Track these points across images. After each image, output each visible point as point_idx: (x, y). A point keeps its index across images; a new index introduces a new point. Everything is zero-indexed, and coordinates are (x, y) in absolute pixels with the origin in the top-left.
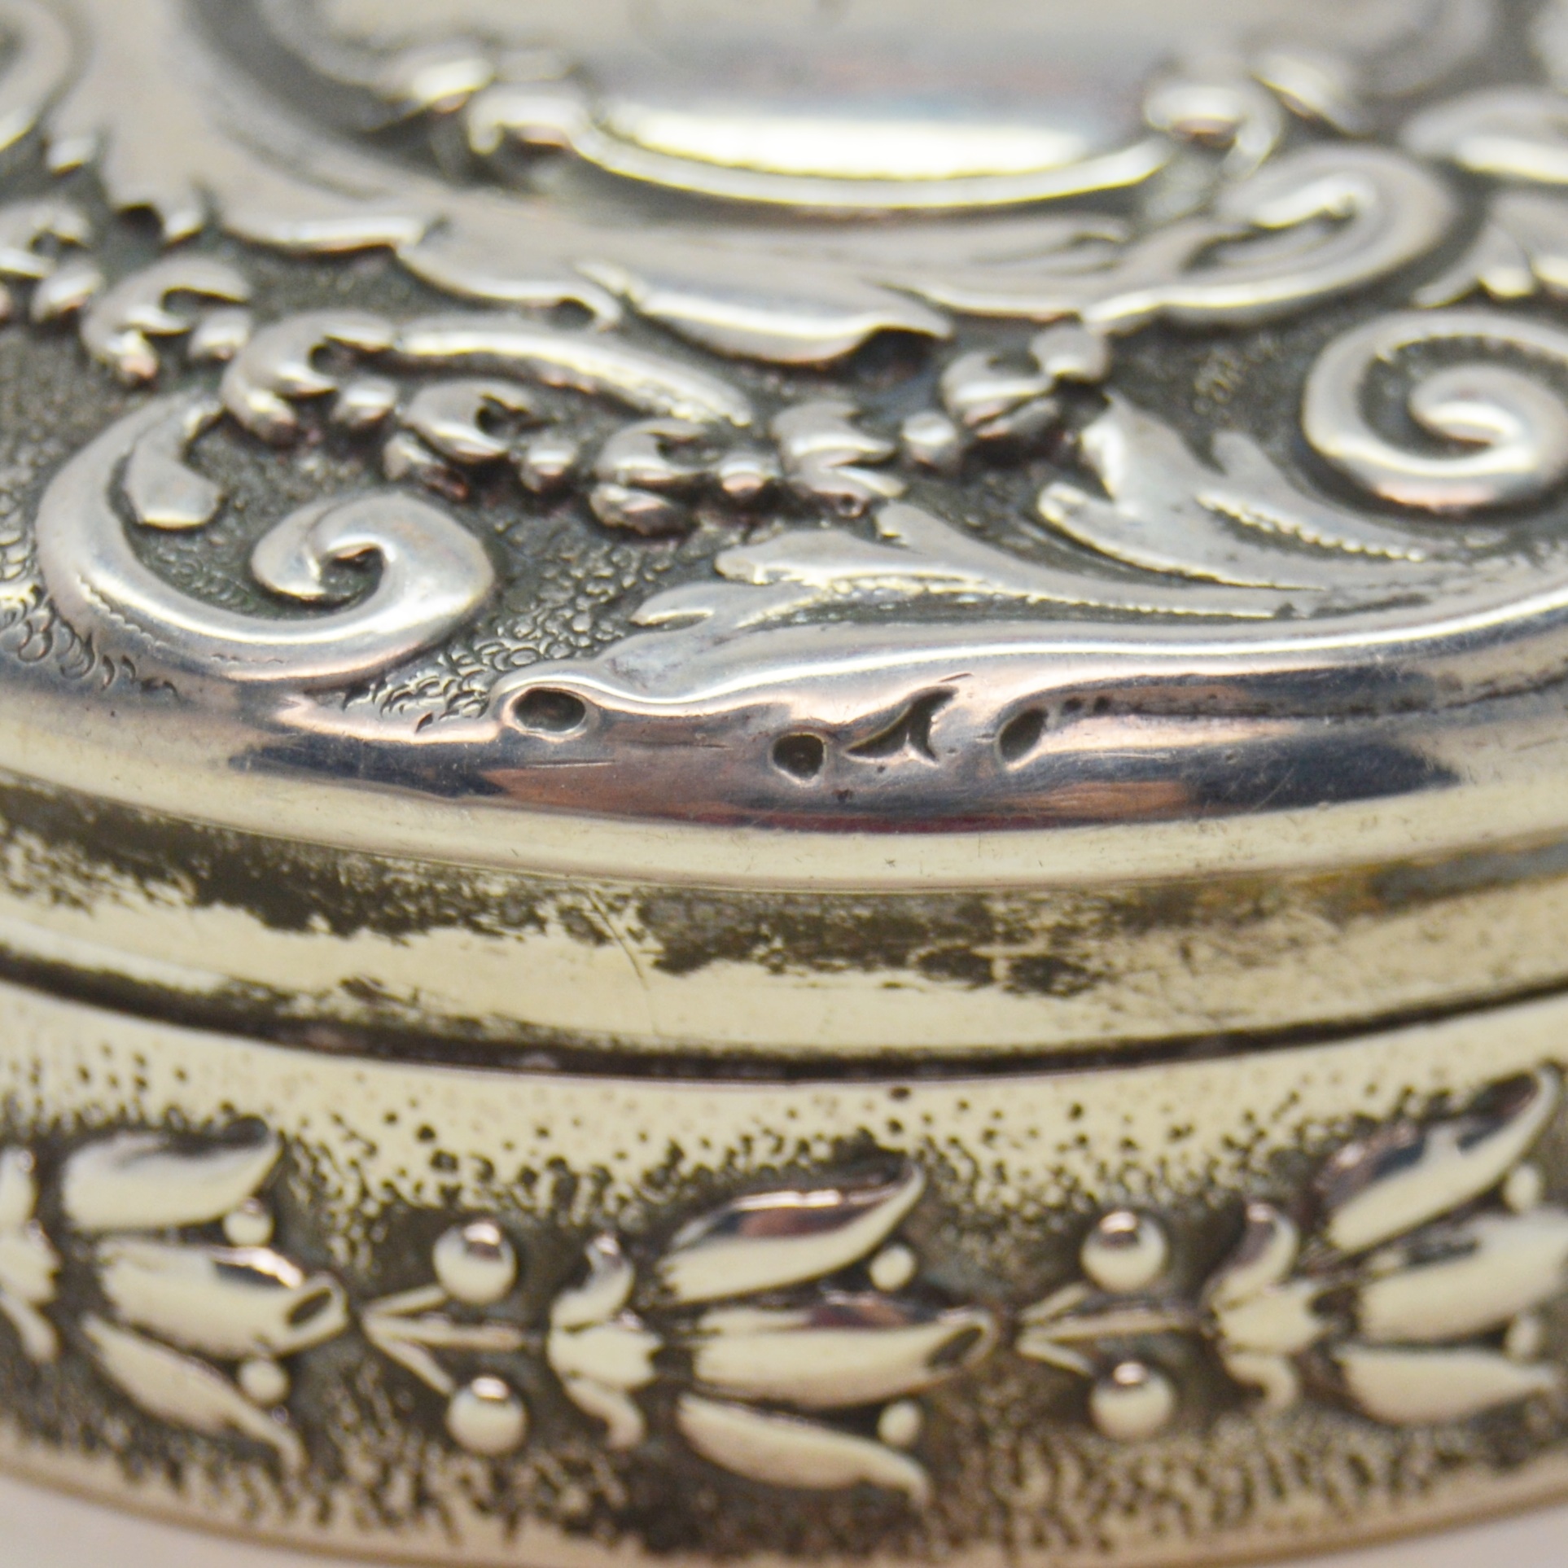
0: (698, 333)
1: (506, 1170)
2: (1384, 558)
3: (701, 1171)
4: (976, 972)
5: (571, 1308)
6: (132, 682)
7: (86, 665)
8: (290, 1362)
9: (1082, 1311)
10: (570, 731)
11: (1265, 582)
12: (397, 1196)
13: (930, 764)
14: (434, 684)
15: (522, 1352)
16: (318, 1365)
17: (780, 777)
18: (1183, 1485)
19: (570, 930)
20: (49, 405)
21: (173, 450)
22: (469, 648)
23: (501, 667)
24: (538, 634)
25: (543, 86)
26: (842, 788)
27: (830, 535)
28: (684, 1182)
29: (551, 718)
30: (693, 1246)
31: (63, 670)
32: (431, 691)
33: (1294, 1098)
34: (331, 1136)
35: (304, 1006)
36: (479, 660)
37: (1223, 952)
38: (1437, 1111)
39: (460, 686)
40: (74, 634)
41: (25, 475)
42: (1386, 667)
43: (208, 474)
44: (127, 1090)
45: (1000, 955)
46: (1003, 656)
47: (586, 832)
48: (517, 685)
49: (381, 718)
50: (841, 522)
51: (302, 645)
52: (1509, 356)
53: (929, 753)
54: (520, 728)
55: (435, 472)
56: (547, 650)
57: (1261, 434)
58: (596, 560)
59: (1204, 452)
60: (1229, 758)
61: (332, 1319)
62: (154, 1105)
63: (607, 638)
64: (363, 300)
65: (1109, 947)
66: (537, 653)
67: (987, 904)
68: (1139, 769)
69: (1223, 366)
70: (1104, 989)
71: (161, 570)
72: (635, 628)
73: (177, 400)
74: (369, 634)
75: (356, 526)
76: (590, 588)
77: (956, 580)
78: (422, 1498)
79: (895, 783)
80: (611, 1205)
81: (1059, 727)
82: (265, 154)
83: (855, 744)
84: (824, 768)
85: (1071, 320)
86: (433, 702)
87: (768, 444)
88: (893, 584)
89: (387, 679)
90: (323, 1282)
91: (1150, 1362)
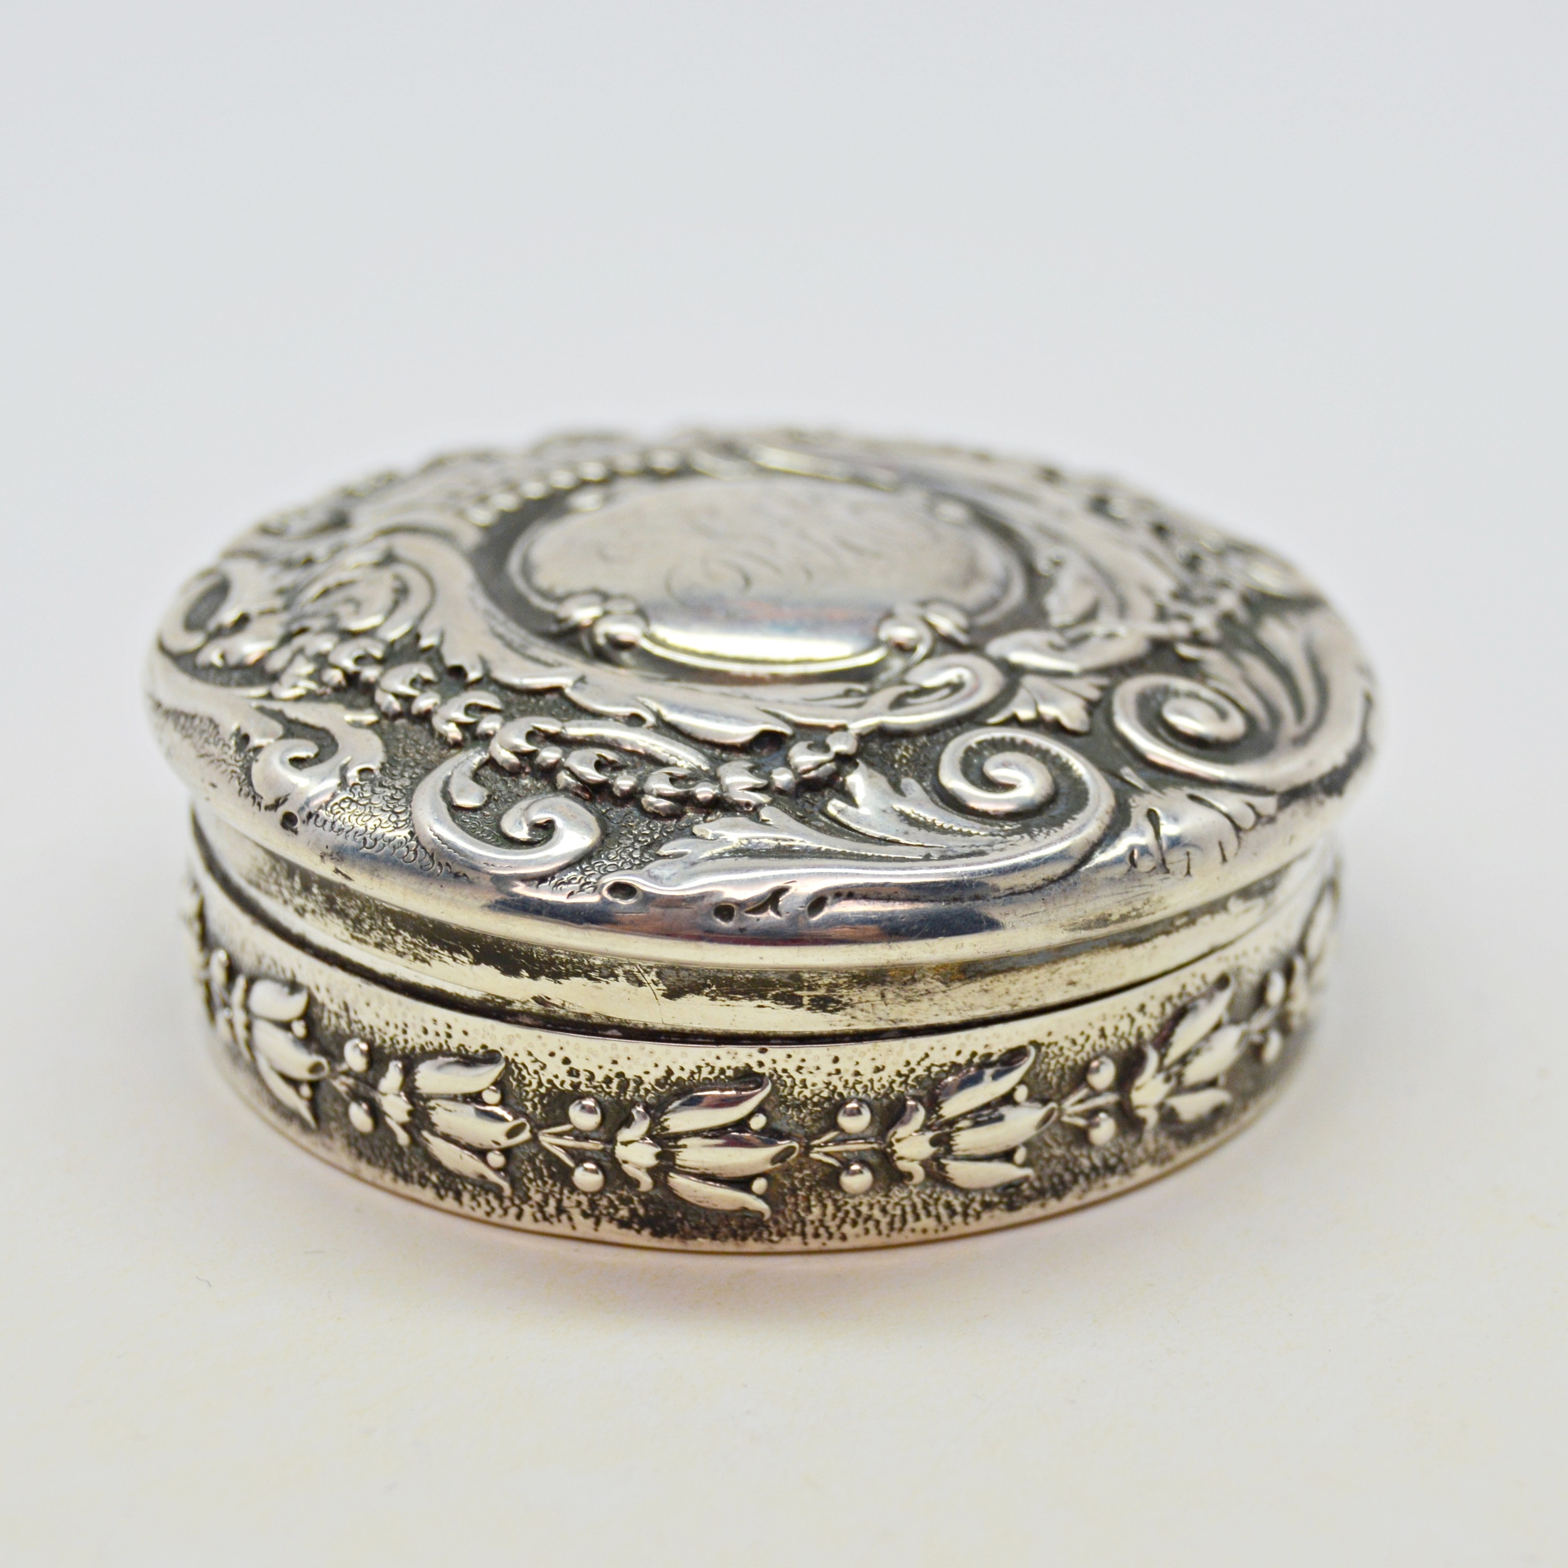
0: (689, 730)
1: (599, 1077)
2: (970, 834)
3: (679, 1078)
4: (796, 1002)
5: (624, 1135)
6: (450, 873)
7: (431, 866)
8: (507, 1152)
9: (836, 1142)
10: (630, 900)
11: (920, 844)
12: (554, 1086)
13: (778, 918)
14: (575, 878)
15: (603, 1151)
16: (517, 1152)
17: (716, 922)
18: (877, 1213)
19: (628, 980)
20: (418, 752)
21: (469, 774)
22: (589, 863)
23: (602, 872)
24: (618, 858)
25: (625, 620)
26: (742, 927)
27: (742, 820)
28: (673, 1084)
29: (623, 894)
30: (674, 1111)
31: (421, 867)
32: (573, 881)
33: (927, 1056)
34: (527, 1061)
35: (517, 1006)
36: (594, 869)
37: (898, 995)
38: (986, 1062)
39: (585, 880)
40: (426, 852)
41: (407, 783)
42: (968, 881)
43: (483, 785)
44: (443, 1037)
45: (805, 994)
46: (810, 873)
47: (636, 942)
48: (609, 880)
49: (552, 892)
50: (745, 813)
51: (521, 860)
52: (1025, 748)
53: (778, 913)
54: (610, 898)
55: (577, 787)
56: (622, 865)
57: (920, 780)
58: (643, 826)
59: (896, 787)
60: (902, 918)
61: (525, 1135)
62: (453, 1044)
63: (647, 860)
64: (547, 712)
65: (851, 992)
66: (617, 866)
67: (801, 974)
68: (865, 920)
69: (906, 749)
70: (849, 1010)
71: (462, 826)
72: (659, 857)
73: (471, 753)
74: (548, 856)
75: (543, 810)
76: (640, 839)
77: (792, 840)
78: (560, 1210)
79: (764, 925)
80: (642, 1093)
81: (832, 904)
82: (509, 645)
83: (748, 909)
84: (735, 918)
85: (843, 728)
86: (574, 886)
87: (715, 779)
88: (766, 841)
89: (556, 876)
90: (522, 1120)
91: (863, 1163)
